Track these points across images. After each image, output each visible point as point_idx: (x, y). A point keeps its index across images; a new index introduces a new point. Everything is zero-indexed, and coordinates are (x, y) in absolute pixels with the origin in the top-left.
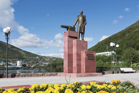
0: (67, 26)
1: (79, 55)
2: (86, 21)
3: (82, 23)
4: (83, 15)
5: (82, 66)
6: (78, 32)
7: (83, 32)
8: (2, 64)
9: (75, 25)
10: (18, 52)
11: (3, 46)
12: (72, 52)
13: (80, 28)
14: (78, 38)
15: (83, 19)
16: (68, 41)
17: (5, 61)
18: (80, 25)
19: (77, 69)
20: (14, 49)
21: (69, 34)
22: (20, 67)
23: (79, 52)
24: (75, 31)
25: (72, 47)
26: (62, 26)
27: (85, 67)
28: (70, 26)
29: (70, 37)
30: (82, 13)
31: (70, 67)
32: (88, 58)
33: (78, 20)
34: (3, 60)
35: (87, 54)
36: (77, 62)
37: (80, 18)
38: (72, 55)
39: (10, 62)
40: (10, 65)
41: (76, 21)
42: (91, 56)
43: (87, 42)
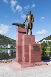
0: (18, 24)
1: (27, 47)
2: (33, 19)
3: (30, 21)
4: (31, 14)
5: (29, 56)
6: (26, 28)
7: (31, 28)
8: (1, 46)
9: (25, 22)
10: (9, 40)
11: (2, 37)
12: (22, 44)
13: (29, 24)
14: (27, 33)
15: (31, 17)
16: (19, 36)
17: (3, 45)
18: (28, 23)
19: (25, 59)
20: (7, 38)
21: (19, 30)
22: (10, 47)
23: (27, 45)
24: (25, 27)
25: (22, 40)
26: (13, 24)
27: (31, 57)
28: (21, 24)
29: (20, 32)
30: (30, 12)
31: (20, 57)
32: (34, 50)
33: (27, 19)
34: (2, 44)
35: (33, 47)
36: (25, 53)
37: (29, 17)
38: (22, 47)
39: (5, 45)
40: (5, 47)
41: (25, 19)
42: (37, 48)
43: (34, 36)
